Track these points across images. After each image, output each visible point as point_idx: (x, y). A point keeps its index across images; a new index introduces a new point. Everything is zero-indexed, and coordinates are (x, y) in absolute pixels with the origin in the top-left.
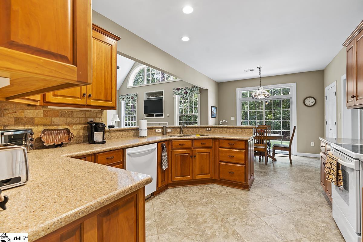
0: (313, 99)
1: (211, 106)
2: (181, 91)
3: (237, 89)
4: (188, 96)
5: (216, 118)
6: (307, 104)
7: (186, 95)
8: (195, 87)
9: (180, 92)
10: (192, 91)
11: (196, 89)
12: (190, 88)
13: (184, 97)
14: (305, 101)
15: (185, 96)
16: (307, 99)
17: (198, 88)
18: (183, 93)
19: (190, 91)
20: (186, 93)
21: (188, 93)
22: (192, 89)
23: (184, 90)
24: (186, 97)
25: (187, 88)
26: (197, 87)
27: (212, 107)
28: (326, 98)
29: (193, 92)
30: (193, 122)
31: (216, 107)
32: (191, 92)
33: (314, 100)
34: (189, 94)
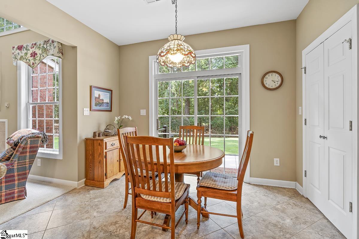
0: (277, 75)
1: (91, 87)
2: (26, 51)
3: (149, 56)
4: (37, 62)
5: (111, 111)
6: (267, 86)
7: (35, 59)
8: (50, 41)
9: (23, 55)
10: (45, 50)
11: (52, 47)
12: (40, 45)
13: (31, 64)
14: (265, 79)
15: (32, 61)
16: (267, 76)
17: (56, 44)
18: (29, 55)
19: (40, 52)
20: (34, 55)
21: (38, 55)
22: (45, 46)
23: (30, 48)
24: (33, 64)
25: (35, 44)
26: (53, 42)
27: (93, 89)
28: (305, 70)
29: (46, 53)
30: (45, 119)
31: (111, 91)
32: (43, 53)
33: (280, 78)
34: (40, 58)
